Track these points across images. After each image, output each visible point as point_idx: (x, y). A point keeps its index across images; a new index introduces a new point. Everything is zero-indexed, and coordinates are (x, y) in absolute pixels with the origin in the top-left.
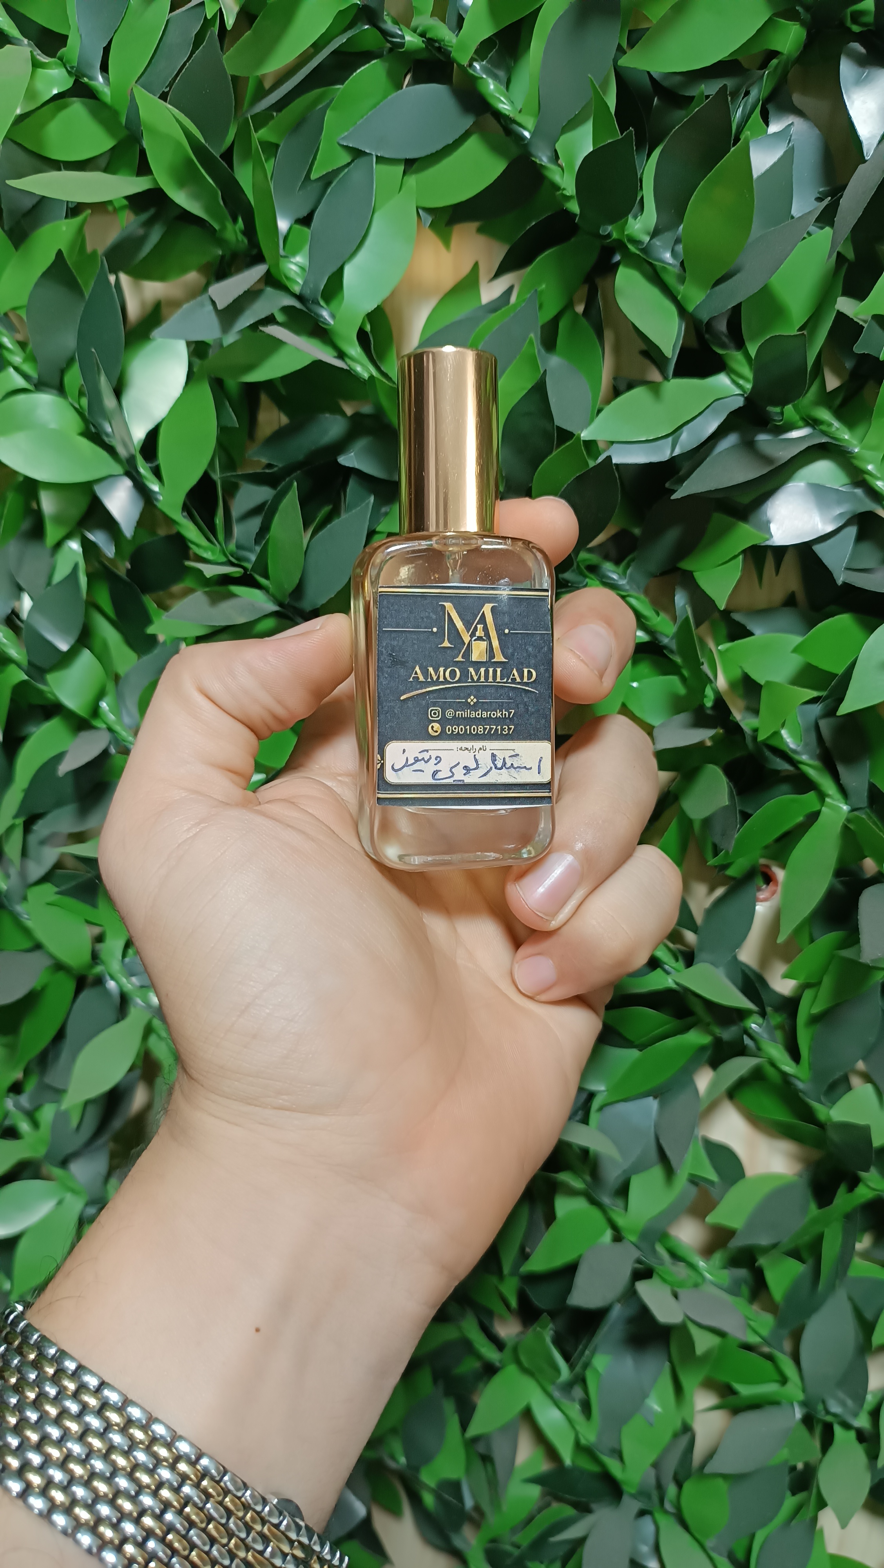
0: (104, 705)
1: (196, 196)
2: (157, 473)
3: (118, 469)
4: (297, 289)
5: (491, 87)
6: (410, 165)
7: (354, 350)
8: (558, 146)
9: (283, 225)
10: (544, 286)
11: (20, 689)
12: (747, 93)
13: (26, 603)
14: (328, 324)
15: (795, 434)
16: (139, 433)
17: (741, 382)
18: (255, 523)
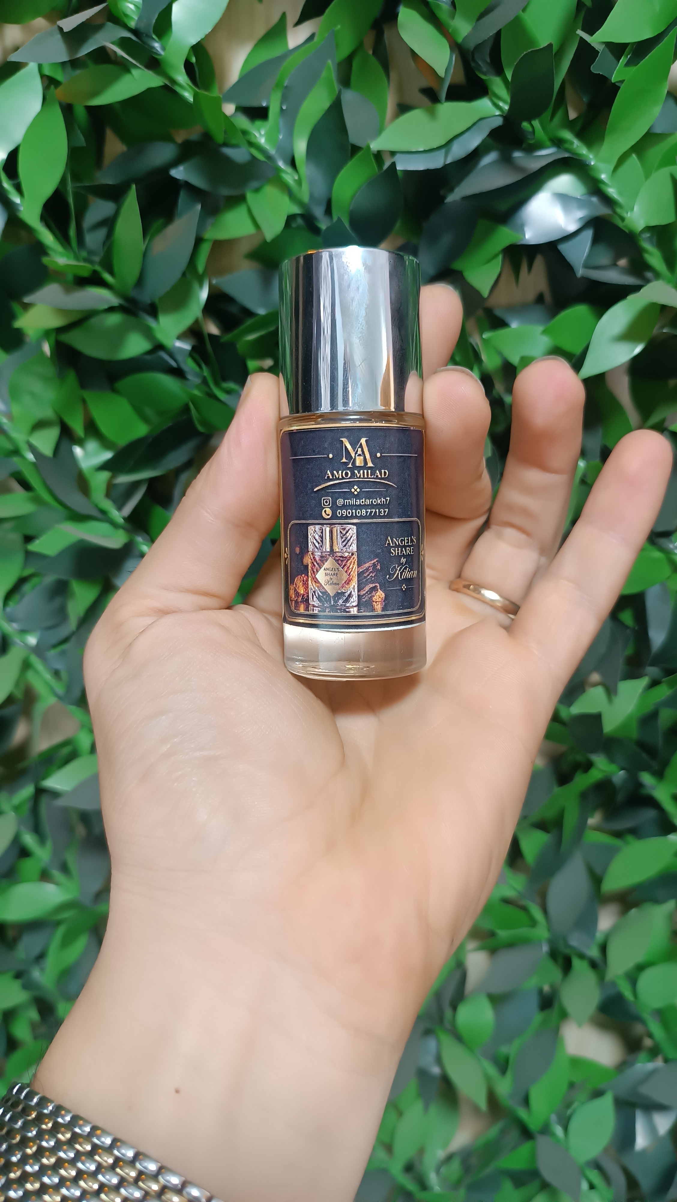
2: (18, 188)
4: (132, 24)
7: (182, 78)
10: (339, 27)
14: (160, 55)
15: (543, 152)
16: (2, 155)
17: (501, 104)
18: (102, 233)
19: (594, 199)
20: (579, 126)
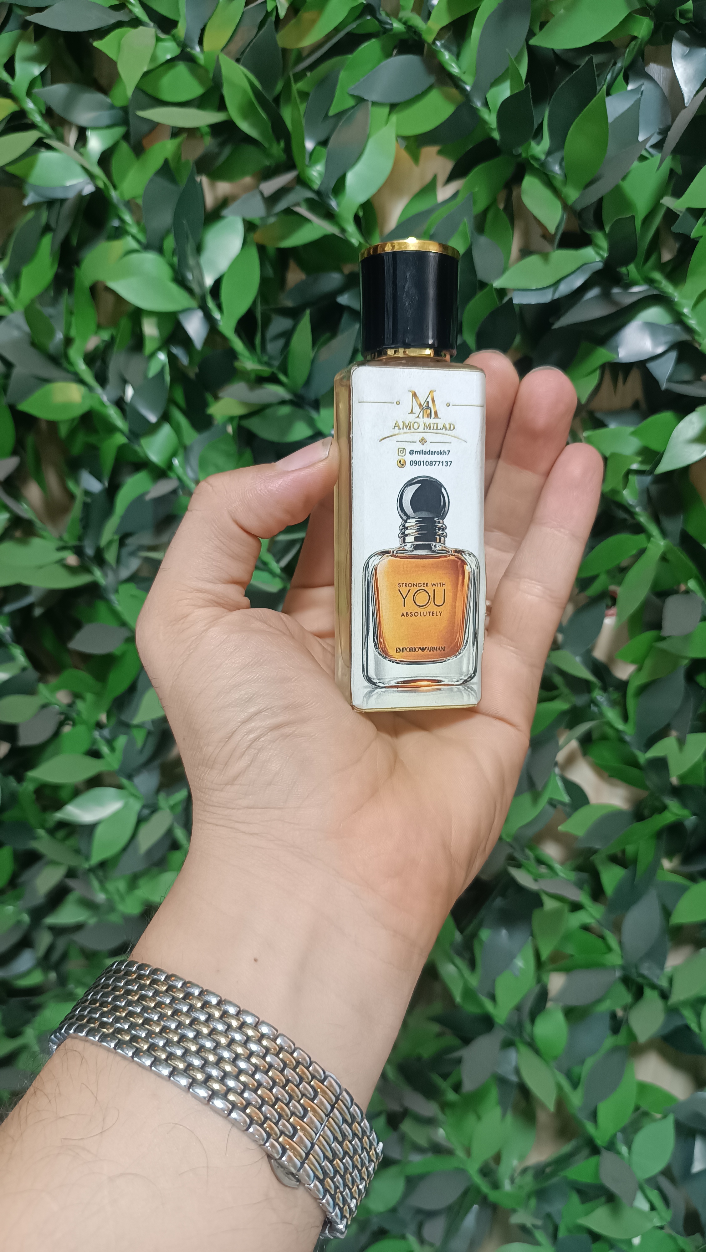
0: (176, 462)
1: (254, 125)
2: (220, 307)
3: (193, 304)
4: (316, 187)
5: (446, 56)
6: (393, 107)
7: (351, 227)
8: (489, 96)
9: (309, 145)
10: (478, 189)
12: (615, 64)
13: (130, 392)
14: (335, 211)
15: (636, 289)
16: (209, 281)
17: (601, 253)
19: (678, 328)
20: (668, 269)
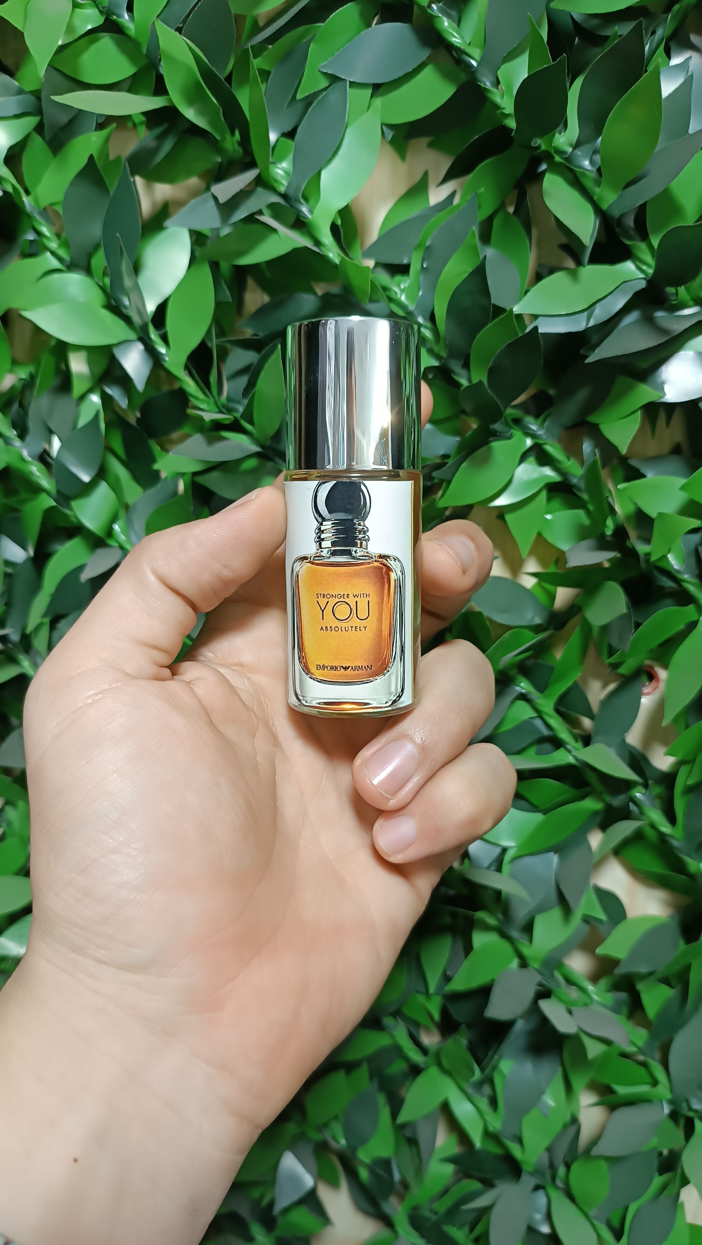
0: (116, 527)
1: (201, 112)
2: (165, 339)
3: (132, 335)
4: (282, 189)
5: (445, 24)
6: (377, 88)
7: (327, 238)
8: (500, 73)
9: (273, 137)
10: (482, 190)
11: (49, 513)
12: (654, 33)
13: (56, 444)
14: (308, 218)
15: (687, 312)
16: (151, 307)
17: (644, 268)
18: (244, 380)
